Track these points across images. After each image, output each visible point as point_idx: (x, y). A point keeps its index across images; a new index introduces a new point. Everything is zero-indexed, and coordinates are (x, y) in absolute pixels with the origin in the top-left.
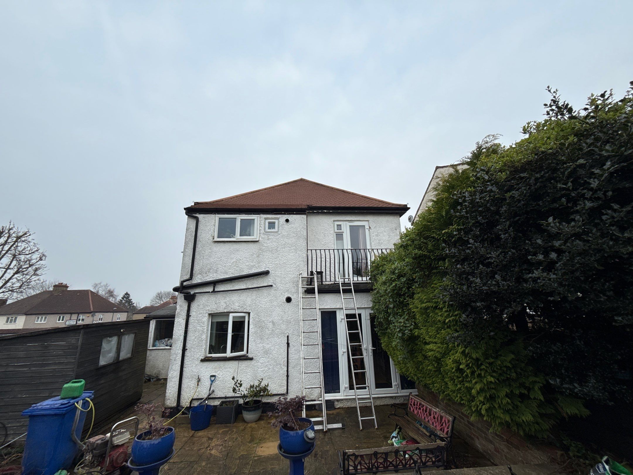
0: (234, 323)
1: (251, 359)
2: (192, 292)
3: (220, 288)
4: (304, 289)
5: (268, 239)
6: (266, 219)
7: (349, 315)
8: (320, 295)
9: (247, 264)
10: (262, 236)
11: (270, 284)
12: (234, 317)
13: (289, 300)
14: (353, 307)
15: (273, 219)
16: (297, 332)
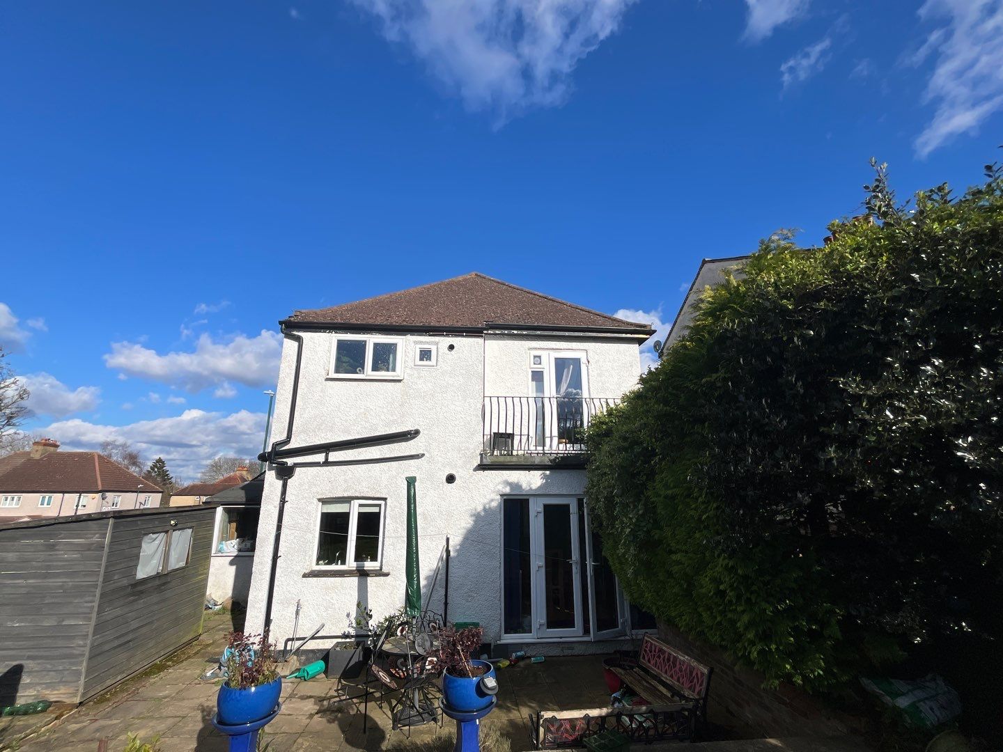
1: (387, 574)
2: (289, 462)
4: (477, 462)
5: (419, 378)
6: (416, 343)
7: (546, 507)
8: (504, 472)
9: (383, 417)
10: (408, 371)
11: (420, 452)
12: (361, 505)
13: (451, 479)
14: (557, 492)
15: (428, 343)
16: (464, 531)
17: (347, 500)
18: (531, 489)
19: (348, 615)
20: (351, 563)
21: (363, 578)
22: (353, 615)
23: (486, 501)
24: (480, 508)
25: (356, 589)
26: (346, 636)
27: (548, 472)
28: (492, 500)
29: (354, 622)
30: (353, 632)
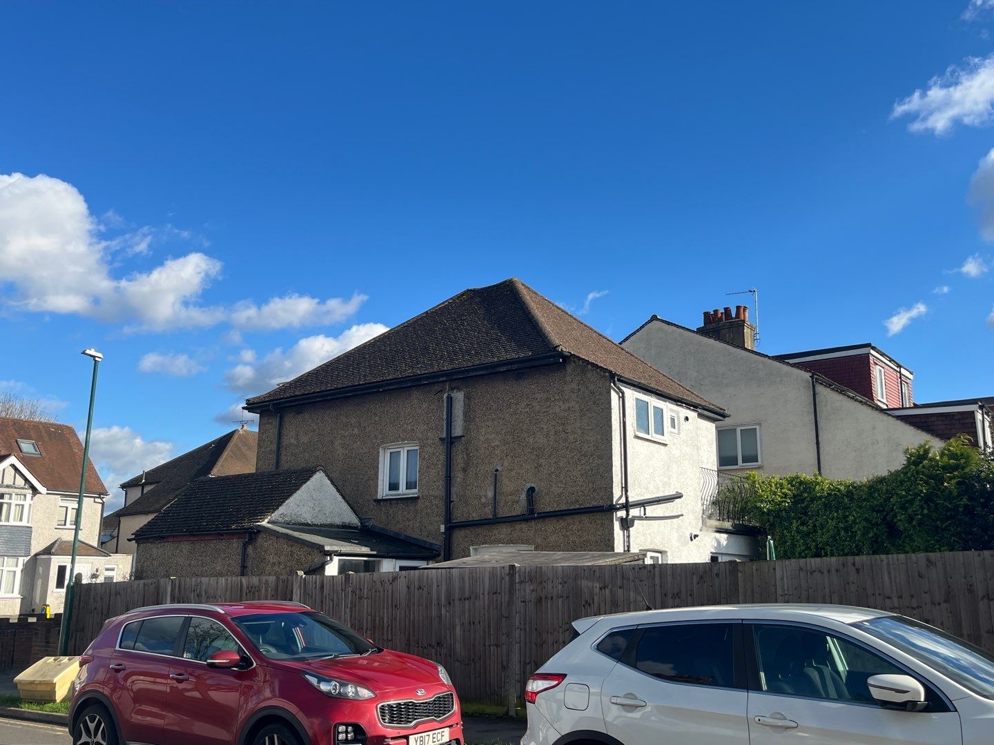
3: (649, 511)
4: (700, 524)
5: (674, 444)
6: (670, 410)
8: (711, 533)
9: (661, 480)
10: (669, 436)
11: (680, 513)
12: (651, 557)
13: (693, 537)
14: (730, 552)
15: (674, 411)
23: (705, 557)
27: (727, 536)
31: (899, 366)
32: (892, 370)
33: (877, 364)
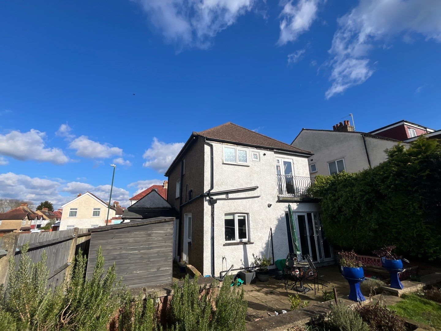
0: (239, 220)
1: (253, 243)
2: (215, 197)
3: (231, 196)
4: (277, 199)
5: (255, 166)
6: (252, 151)
7: (299, 216)
8: (285, 203)
9: (244, 181)
10: (251, 163)
11: (259, 195)
12: (239, 216)
13: (269, 206)
14: (301, 211)
15: (256, 152)
16: (275, 226)
17: (233, 214)
18: (294, 210)
19: (241, 260)
20: (237, 240)
21: (245, 245)
22: (243, 260)
23: (281, 214)
24: (279, 217)
25: (243, 249)
26: (241, 268)
27: (298, 204)
28: (283, 214)
29: (243, 263)
30: (243, 267)
31: (426, 128)
32: (421, 130)
33: (410, 128)
